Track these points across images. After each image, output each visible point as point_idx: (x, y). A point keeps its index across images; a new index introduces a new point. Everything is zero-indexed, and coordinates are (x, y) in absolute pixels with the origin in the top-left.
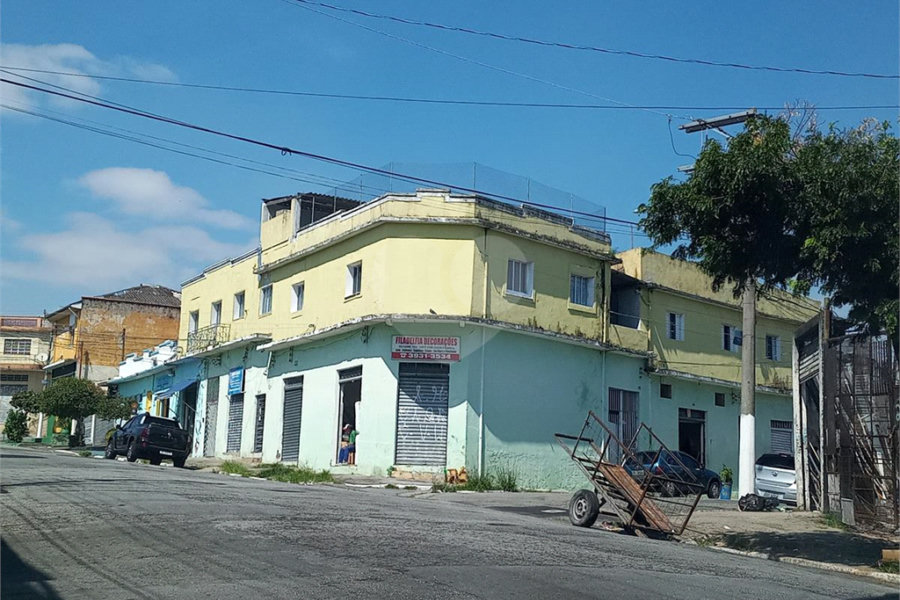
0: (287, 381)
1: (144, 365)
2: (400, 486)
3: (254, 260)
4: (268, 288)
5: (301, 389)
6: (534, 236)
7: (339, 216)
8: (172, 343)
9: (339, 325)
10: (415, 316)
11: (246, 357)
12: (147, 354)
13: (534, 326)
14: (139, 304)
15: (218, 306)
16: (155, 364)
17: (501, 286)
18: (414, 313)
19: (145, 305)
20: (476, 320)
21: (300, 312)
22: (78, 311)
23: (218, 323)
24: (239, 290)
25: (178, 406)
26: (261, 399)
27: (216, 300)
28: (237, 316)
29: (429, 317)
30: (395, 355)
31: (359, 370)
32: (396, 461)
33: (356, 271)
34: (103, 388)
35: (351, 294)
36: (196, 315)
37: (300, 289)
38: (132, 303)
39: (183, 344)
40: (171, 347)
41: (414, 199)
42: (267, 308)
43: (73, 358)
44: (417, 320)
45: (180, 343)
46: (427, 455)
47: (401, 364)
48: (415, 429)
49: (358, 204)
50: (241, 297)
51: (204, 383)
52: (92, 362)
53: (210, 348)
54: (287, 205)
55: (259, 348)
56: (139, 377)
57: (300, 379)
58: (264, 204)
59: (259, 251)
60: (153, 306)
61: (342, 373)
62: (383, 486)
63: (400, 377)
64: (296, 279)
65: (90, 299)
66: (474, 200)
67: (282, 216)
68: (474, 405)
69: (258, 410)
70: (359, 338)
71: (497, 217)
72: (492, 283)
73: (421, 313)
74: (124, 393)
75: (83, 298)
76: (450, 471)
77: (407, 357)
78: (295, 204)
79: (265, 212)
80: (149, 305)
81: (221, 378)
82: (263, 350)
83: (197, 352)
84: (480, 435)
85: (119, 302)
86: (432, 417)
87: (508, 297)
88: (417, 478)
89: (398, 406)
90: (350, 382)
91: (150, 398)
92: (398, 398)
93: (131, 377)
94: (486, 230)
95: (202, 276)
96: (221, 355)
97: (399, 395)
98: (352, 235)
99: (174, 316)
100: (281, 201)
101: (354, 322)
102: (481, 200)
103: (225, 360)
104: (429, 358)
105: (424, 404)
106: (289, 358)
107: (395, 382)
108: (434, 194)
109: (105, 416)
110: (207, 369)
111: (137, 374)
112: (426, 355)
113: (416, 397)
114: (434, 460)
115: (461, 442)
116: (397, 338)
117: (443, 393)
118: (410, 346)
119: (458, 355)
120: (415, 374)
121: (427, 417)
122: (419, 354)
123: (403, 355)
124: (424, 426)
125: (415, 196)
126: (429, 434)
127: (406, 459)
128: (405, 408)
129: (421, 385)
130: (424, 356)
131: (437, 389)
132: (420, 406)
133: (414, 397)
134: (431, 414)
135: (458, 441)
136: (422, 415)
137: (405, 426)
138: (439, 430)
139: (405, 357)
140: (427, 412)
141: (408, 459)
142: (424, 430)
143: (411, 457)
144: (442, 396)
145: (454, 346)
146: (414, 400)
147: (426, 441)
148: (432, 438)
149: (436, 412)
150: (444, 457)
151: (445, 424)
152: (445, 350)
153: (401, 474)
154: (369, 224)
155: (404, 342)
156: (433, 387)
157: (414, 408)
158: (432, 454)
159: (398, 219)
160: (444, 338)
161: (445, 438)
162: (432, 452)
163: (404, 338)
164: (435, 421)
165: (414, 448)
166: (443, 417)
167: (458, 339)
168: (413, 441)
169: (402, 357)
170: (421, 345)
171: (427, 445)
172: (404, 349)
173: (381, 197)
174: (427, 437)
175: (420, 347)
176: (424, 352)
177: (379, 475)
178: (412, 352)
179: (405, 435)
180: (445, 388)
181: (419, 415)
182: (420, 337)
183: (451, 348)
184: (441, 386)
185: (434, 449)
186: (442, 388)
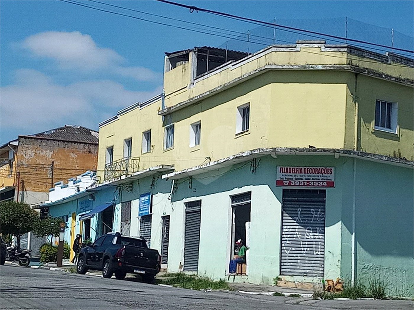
0: (188, 205)
1: (69, 192)
2: (286, 294)
3: (158, 104)
4: (170, 127)
5: (200, 211)
6: (398, 79)
7: (230, 65)
8: (92, 173)
9: (231, 158)
10: (296, 149)
11: (153, 185)
12: (72, 182)
13: (398, 156)
14: (64, 141)
15: (129, 142)
16: (78, 191)
17: (370, 123)
18: (296, 147)
19: (69, 142)
20: (349, 152)
21: (198, 147)
22: (15, 147)
23: (130, 156)
24: (147, 129)
25: (98, 225)
26: (166, 219)
27: (127, 137)
28: (145, 151)
29: (309, 151)
30: (279, 183)
31: (248, 195)
32: (281, 272)
33: (245, 111)
34: (37, 210)
35: (241, 131)
36: (111, 150)
37: (197, 127)
38: (59, 141)
39: (101, 174)
40: (91, 176)
41: (294, 49)
42: (169, 144)
43: (12, 185)
44: (298, 153)
45: (98, 173)
46: (308, 268)
47: (284, 190)
48: (296, 244)
49: (246, 55)
50: (148, 135)
51: (119, 206)
52: (27, 189)
53: (123, 177)
54: (185, 57)
55: (164, 177)
56: (65, 201)
57: (199, 203)
58: (166, 57)
59: (163, 96)
60: (75, 142)
61: (234, 198)
62: (271, 293)
63: (283, 201)
64: (194, 119)
65: (25, 138)
67: (181, 67)
68: (347, 224)
69: (163, 228)
70: (249, 169)
71: (365, 64)
72: (362, 121)
73: (301, 147)
74: (54, 214)
75: (19, 137)
76: (328, 281)
77: (289, 184)
78: (192, 57)
79: (167, 63)
80: (72, 142)
81: (132, 201)
82: (167, 179)
83: (113, 180)
84: (353, 251)
85: (48, 140)
86: (311, 235)
87: (375, 133)
88: (299, 287)
89: (282, 225)
90: (241, 205)
91: (75, 218)
92: (282, 219)
93: (59, 201)
94: (356, 75)
95: (116, 118)
96: (132, 183)
97: (282, 216)
98: (241, 81)
99: (92, 151)
100: (180, 54)
101: (244, 155)
102: (351, 50)
103: (135, 187)
104: (308, 185)
105: (304, 224)
106: (189, 185)
107: (280, 205)
108: (312, 45)
109: (39, 233)
110: (121, 194)
111: (64, 199)
112: (306, 183)
113: (297, 218)
114: (314, 271)
115: (337, 256)
116: (281, 168)
117: (320, 214)
118: (292, 176)
119: (333, 182)
120: (296, 199)
121: (307, 235)
122: (299, 181)
123: (286, 182)
124: (304, 243)
125: (295, 47)
126: (308, 249)
127: (289, 270)
128: (288, 227)
129: (302, 208)
130: (304, 183)
131: (316, 211)
132: (301, 226)
133: (295, 218)
134: (310, 232)
135: (334, 255)
136: (303, 233)
137: (288, 242)
138: (317, 246)
139: (287, 184)
140: (306, 231)
141: (292, 270)
142: (304, 246)
143: (294, 269)
144: (320, 217)
145: (329, 175)
146: (295, 221)
147: (306, 255)
148: (312, 252)
149: (315, 231)
150: (322, 269)
151: (323, 240)
152: (322, 178)
153: (285, 283)
154: (256, 72)
155: (287, 172)
156: (312, 210)
157: (296, 227)
158: (312, 267)
159: (281, 67)
160: (321, 168)
161: (323, 253)
162: (311, 265)
163: (287, 168)
164: (314, 239)
165: (296, 261)
166: (321, 234)
167: (333, 168)
168: (295, 255)
169: (285, 184)
170: (301, 174)
171: (307, 258)
172: (287, 177)
173: (266, 49)
174: (307, 252)
175: (300, 176)
176: (304, 180)
177: (267, 284)
178: (294, 180)
179: (288, 250)
180: (322, 210)
181: (300, 233)
182: (300, 168)
183: (327, 177)
184: (318, 208)
185: (313, 262)
186: (320, 210)
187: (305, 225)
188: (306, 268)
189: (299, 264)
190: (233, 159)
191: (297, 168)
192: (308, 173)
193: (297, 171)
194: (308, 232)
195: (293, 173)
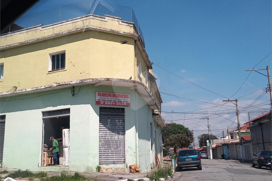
5: (3, 122)
30: (98, 103)
32: (100, 162)
35: (51, 70)
41: (104, 19)
47: (100, 107)
63: (100, 115)
66: (133, 25)
77: (104, 104)
86: (116, 137)
89: (99, 131)
92: (99, 126)
104: (115, 105)
107: (99, 117)
108: (114, 19)
112: (114, 103)
113: (108, 126)
114: (119, 160)
115: (133, 150)
116: (98, 93)
117: (121, 123)
118: (105, 98)
119: (129, 103)
120: (107, 113)
121: (114, 137)
122: (110, 102)
123: (102, 102)
124: (113, 142)
125: (105, 18)
126: (115, 146)
127: (104, 161)
128: (103, 132)
129: (110, 119)
130: (113, 103)
131: (119, 121)
132: (110, 131)
133: (107, 126)
134: (116, 135)
135: (132, 149)
136: (111, 136)
137: (103, 142)
138: (120, 144)
139: (103, 103)
140: (114, 134)
141: (106, 161)
142: (113, 144)
143: (107, 160)
144: (121, 125)
145: (127, 99)
146: (107, 128)
147: (114, 150)
148: (117, 148)
149: (119, 134)
150: (124, 158)
151: (124, 140)
152: (123, 100)
153: (107, 170)
154: (78, 30)
155: (102, 96)
156: (116, 120)
157: (107, 132)
158: (118, 157)
159: (99, 29)
160: (122, 94)
161: (124, 148)
162: (117, 156)
163: (102, 93)
164: (118, 139)
165: (108, 154)
166: (122, 136)
167: (129, 95)
168: (107, 150)
169: (101, 103)
170: (111, 98)
171: (115, 152)
172: (102, 99)
173: (84, 16)
174: (114, 148)
175: (111, 99)
176: (113, 101)
177: (91, 171)
178: (107, 101)
179: (103, 147)
180: (122, 121)
181: (110, 136)
182: (110, 93)
183: (126, 100)
184: (120, 120)
185: (118, 154)
186: (121, 121)
187: (113, 130)
188: (114, 158)
189: (110, 156)
190: (57, 86)
191: (108, 94)
192: (115, 97)
193: (108, 95)
194: (114, 135)
195: (106, 96)
